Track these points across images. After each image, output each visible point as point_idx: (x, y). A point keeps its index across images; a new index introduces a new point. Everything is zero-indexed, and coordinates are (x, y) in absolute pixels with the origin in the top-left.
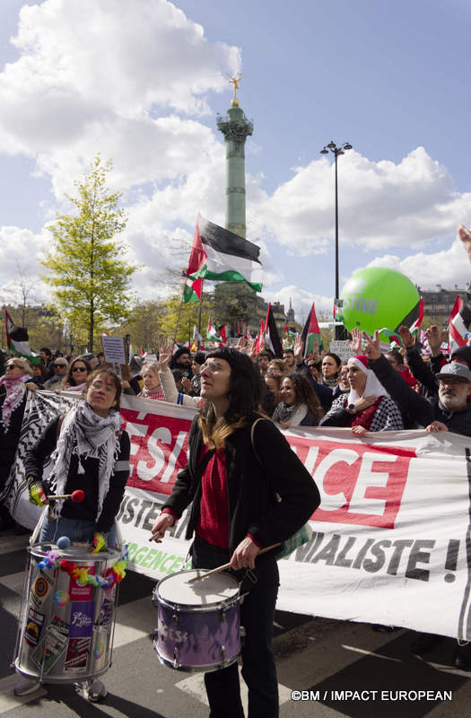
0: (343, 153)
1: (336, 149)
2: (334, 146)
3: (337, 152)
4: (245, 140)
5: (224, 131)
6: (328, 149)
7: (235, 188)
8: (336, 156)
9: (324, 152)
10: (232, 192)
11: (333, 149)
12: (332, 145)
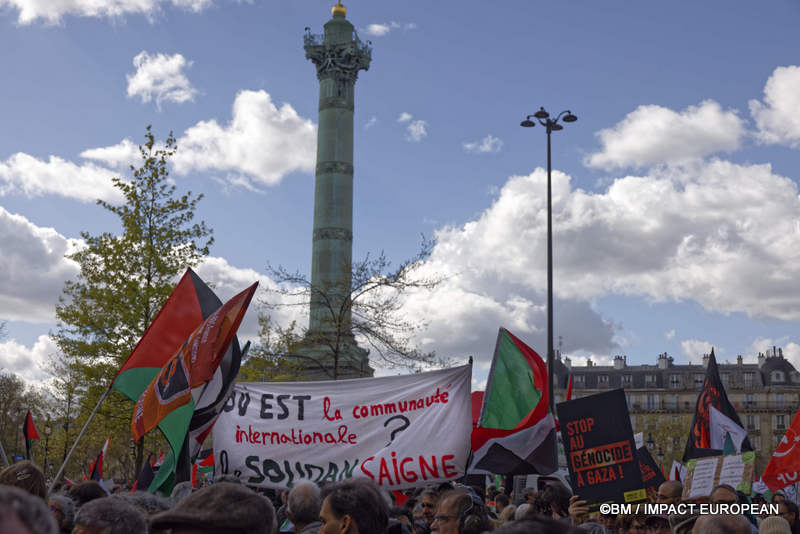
0: (560, 128)
1: (548, 121)
2: (546, 115)
3: (552, 126)
4: (356, 77)
5: (315, 60)
6: (534, 119)
7: (335, 164)
8: (549, 132)
9: (528, 124)
10: (329, 170)
11: (544, 121)
12: (542, 114)
